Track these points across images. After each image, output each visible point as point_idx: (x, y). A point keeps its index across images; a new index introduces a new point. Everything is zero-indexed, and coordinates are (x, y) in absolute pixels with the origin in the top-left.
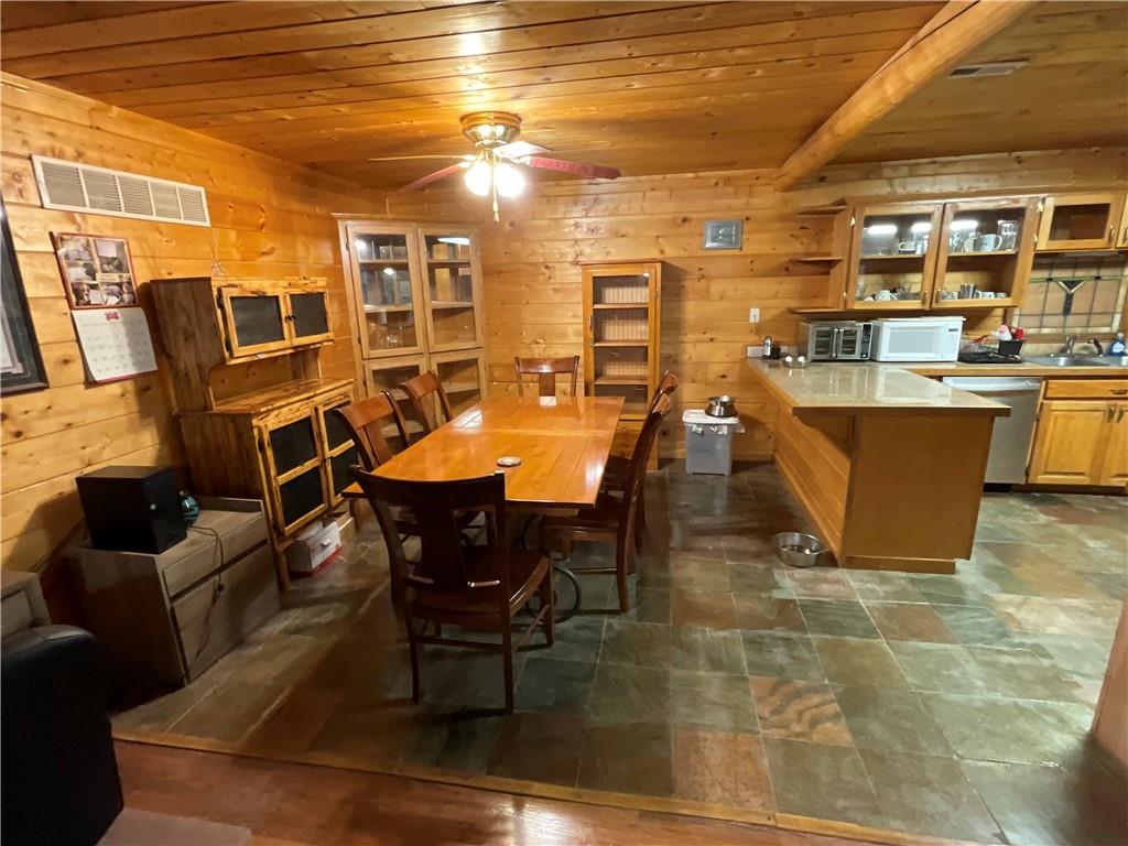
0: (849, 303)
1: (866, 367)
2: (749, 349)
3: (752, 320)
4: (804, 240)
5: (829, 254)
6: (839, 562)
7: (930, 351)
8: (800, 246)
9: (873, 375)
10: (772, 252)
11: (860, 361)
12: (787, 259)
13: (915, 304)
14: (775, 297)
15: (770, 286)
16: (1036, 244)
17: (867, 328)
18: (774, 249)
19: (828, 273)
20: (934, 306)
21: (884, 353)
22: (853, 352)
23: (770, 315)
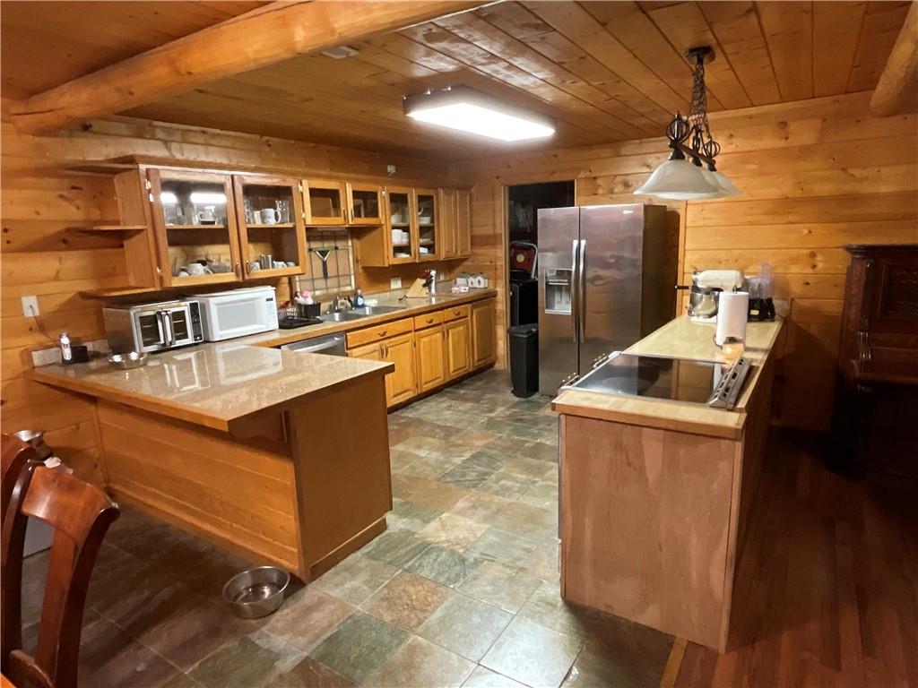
0: (166, 279)
1: (203, 349)
2: (35, 355)
3: (29, 314)
4: (78, 202)
5: (117, 223)
6: (303, 578)
7: (255, 323)
8: (73, 209)
9: (212, 358)
10: (34, 216)
11: (196, 344)
12: (62, 227)
13: (230, 277)
14: (56, 278)
15: (44, 265)
16: (305, 220)
17: (194, 307)
18: (38, 213)
19: (122, 246)
20: (247, 277)
21: (217, 333)
22: (186, 336)
23: (53, 304)
